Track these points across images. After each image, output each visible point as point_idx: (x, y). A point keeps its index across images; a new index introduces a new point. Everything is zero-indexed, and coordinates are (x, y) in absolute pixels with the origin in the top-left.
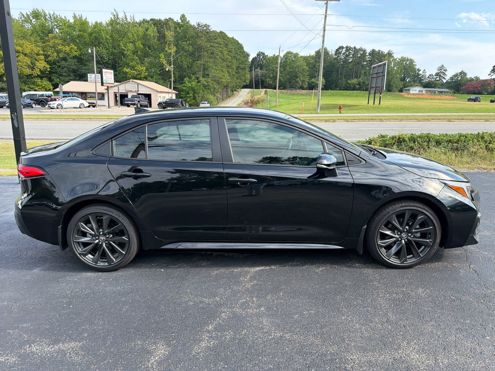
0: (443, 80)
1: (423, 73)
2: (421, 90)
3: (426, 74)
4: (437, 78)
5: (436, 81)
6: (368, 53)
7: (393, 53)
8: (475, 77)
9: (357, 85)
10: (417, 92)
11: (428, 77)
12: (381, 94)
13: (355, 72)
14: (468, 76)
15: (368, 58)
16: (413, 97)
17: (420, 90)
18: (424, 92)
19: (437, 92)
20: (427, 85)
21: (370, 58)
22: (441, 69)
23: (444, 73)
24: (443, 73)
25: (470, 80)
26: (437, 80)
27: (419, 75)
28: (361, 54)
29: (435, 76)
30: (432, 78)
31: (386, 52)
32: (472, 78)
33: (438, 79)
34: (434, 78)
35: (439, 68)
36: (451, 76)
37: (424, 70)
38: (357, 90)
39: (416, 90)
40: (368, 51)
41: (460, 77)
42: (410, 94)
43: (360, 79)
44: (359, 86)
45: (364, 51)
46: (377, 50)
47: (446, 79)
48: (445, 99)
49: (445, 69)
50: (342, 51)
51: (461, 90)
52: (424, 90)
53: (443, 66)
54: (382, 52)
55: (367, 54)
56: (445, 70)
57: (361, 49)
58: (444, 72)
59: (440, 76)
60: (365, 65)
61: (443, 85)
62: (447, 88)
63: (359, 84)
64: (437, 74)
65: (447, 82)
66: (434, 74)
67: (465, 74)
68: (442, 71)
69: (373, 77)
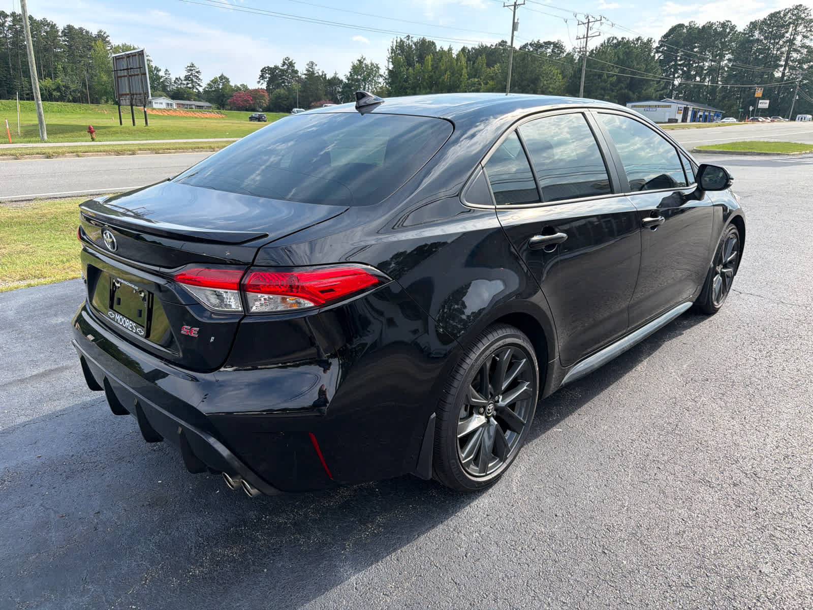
0: (198, 87)
1: (166, 74)
2: (170, 102)
3: (171, 76)
4: (188, 84)
5: (188, 89)
6: (61, 31)
7: (108, 36)
8: (241, 85)
9: (54, 90)
10: (164, 106)
11: (175, 82)
12: (145, 107)
13: (44, 66)
14: (232, 84)
15: (62, 40)
16: (161, 114)
17: (168, 104)
18: (175, 107)
19: (193, 107)
20: (176, 95)
21: (67, 41)
22: (192, 70)
23: (198, 77)
24: (196, 76)
25: (237, 91)
26: (190, 88)
27: (160, 78)
28: (47, 32)
29: (185, 80)
30: (181, 83)
31: (94, 32)
32: (238, 87)
33: (190, 85)
34: (184, 84)
35: (189, 68)
36: (209, 82)
37: (166, 70)
38: (57, 100)
39: (161, 103)
40: (61, 27)
41: (221, 84)
42: (154, 109)
43: (59, 80)
44: (59, 94)
45: (53, 27)
46: (76, 27)
47: (201, 86)
48: (211, 118)
49: (197, 70)
50: (6, 21)
51: (227, 105)
52: (174, 102)
53: (193, 66)
54: (87, 32)
55: (60, 34)
56: (197, 72)
57: (44, 23)
58: (196, 74)
59: (192, 80)
60: (60, 54)
61: (199, 96)
62: (207, 101)
63: (58, 89)
64: (187, 78)
65: (205, 91)
66: (182, 78)
67: (227, 80)
68: (192, 75)
69: (119, 75)
